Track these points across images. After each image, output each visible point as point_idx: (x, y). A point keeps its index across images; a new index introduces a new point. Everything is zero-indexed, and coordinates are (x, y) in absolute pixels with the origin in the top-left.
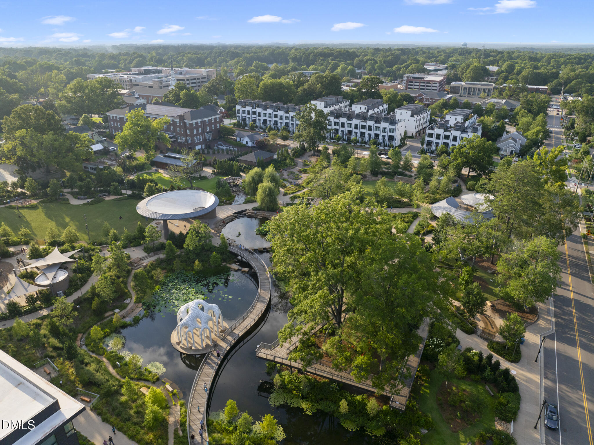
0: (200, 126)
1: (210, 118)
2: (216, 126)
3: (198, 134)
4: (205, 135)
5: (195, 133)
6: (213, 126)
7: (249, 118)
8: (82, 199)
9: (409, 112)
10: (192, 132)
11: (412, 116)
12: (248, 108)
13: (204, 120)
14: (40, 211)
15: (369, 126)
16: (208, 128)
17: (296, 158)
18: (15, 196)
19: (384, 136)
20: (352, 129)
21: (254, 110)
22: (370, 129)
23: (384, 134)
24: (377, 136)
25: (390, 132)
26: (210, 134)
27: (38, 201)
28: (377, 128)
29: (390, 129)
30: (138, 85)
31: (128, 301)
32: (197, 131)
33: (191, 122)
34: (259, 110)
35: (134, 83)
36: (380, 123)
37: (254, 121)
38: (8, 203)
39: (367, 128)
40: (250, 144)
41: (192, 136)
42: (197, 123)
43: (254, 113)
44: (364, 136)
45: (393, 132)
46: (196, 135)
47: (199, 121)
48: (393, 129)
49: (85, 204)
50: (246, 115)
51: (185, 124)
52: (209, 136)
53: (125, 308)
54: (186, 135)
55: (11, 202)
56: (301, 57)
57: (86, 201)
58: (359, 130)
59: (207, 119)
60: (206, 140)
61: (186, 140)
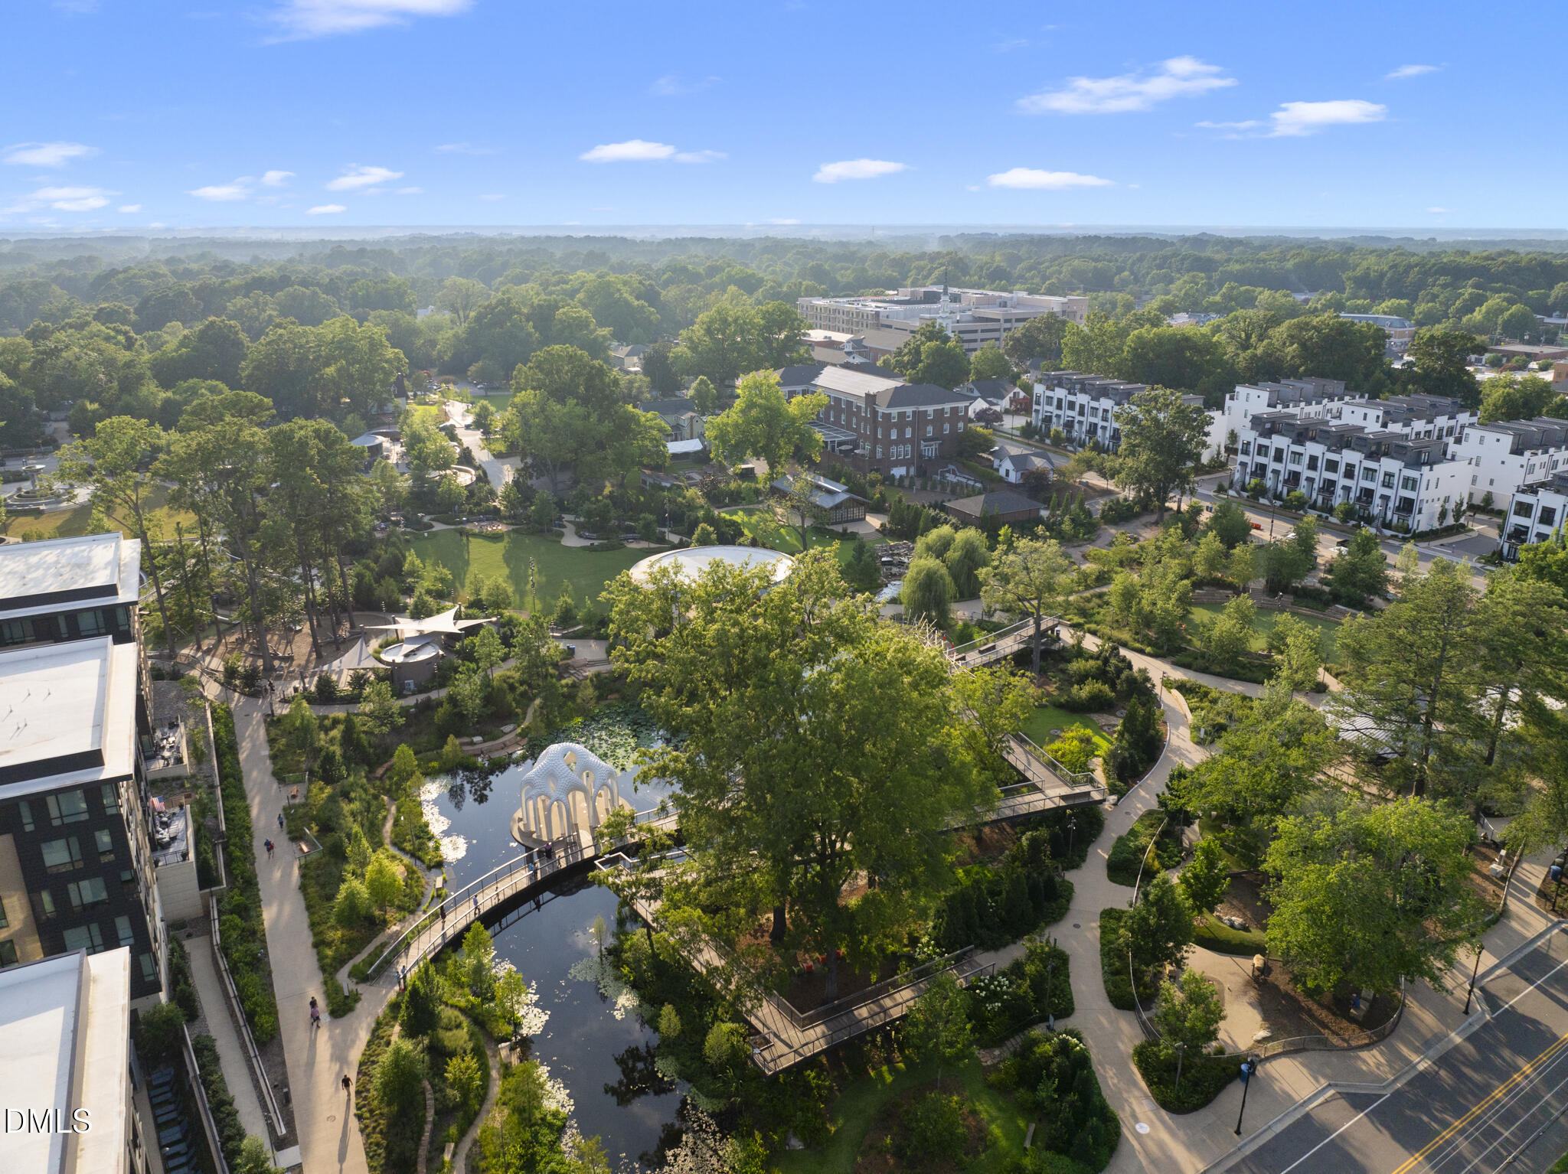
0: (911, 424)
1: (939, 407)
2: (954, 427)
3: (901, 440)
4: (919, 444)
5: (894, 437)
6: (947, 426)
7: (1058, 416)
8: (587, 538)
9: (1507, 440)
10: (887, 435)
11: (1517, 451)
12: (1060, 393)
13: (922, 408)
14: (500, 547)
15: (1348, 465)
16: (930, 429)
17: (1106, 523)
18: (480, 513)
19: (1385, 498)
20: (1302, 468)
21: (1071, 398)
22: (1349, 473)
23: (1387, 492)
24: (1368, 494)
25: (1405, 487)
26: (935, 445)
27: (511, 528)
28: (1370, 473)
29: (1406, 479)
30: (890, 327)
31: (507, 728)
32: (901, 433)
33: (887, 411)
34: (1082, 399)
35: (883, 320)
36: (1378, 461)
37: (1069, 425)
38: (462, 523)
39: (1342, 469)
40: (1013, 478)
41: (888, 443)
42: (902, 415)
43: (1071, 406)
44: (1333, 493)
45: (1413, 489)
46: (896, 443)
47: (909, 410)
48: (1414, 481)
49: (584, 548)
50: (1052, 409)
51: (875, 413)
52: (930, 450)
53: (494, 739)
54: (875, 441)
55: (468, 521)
56: (1382, 275)
57: (587, 543)
58: (1322, 475)
59: (930, 409)
60: (921, 456)
61: (873, 451)
